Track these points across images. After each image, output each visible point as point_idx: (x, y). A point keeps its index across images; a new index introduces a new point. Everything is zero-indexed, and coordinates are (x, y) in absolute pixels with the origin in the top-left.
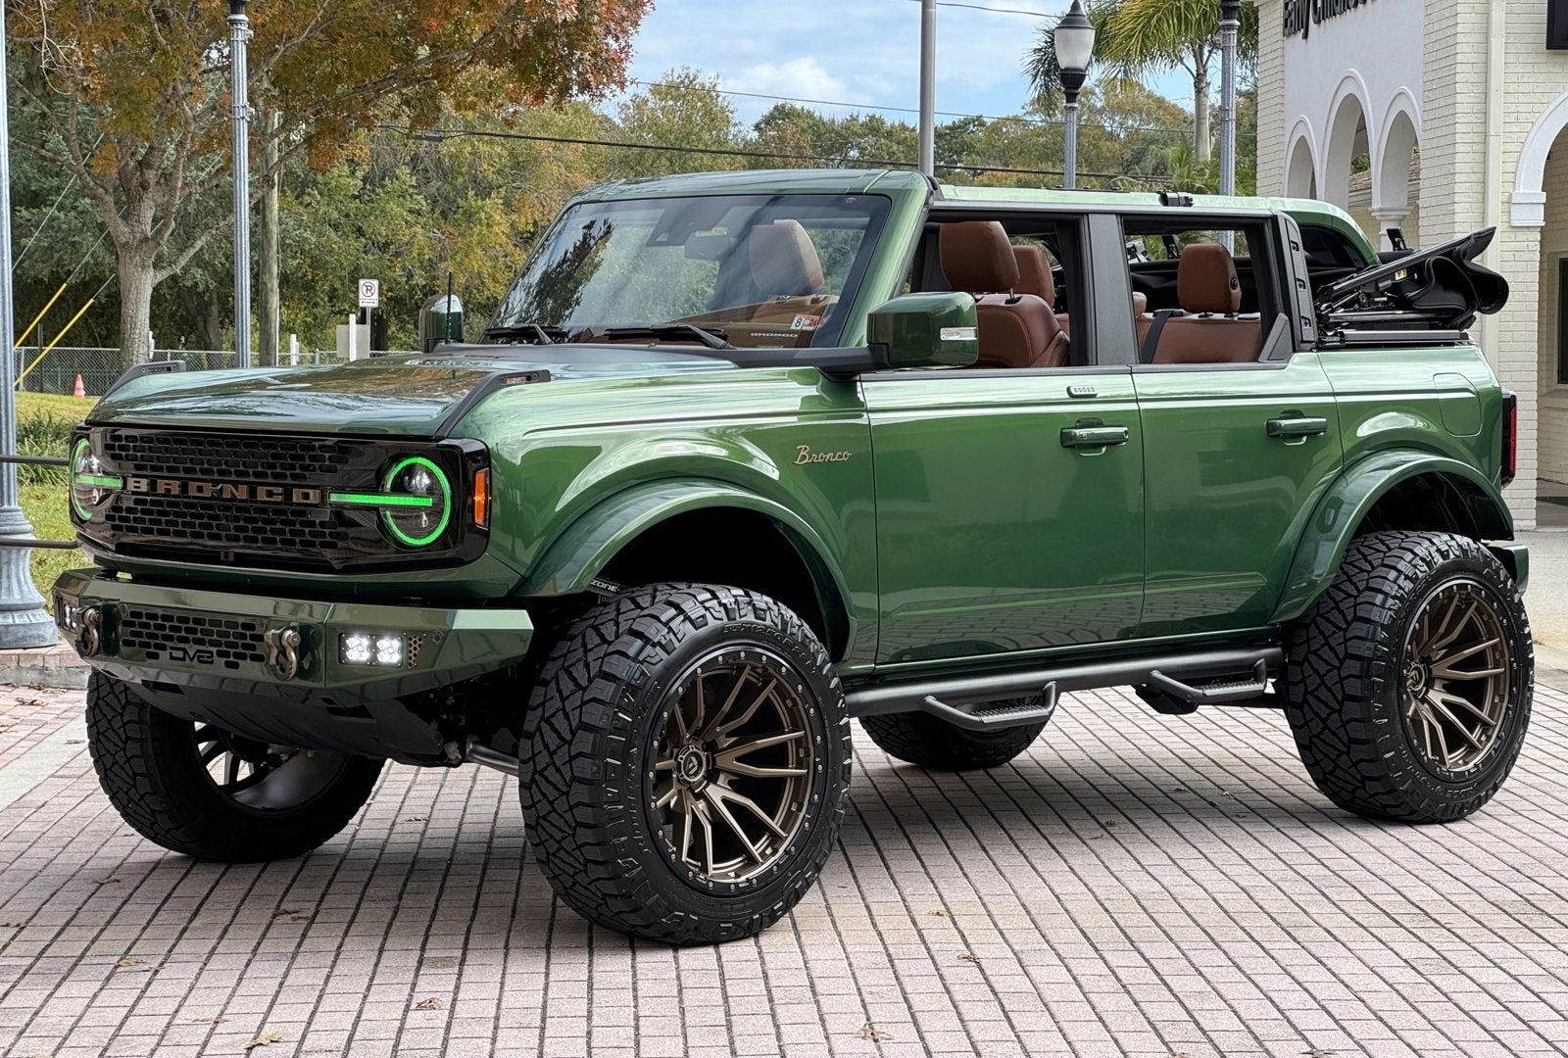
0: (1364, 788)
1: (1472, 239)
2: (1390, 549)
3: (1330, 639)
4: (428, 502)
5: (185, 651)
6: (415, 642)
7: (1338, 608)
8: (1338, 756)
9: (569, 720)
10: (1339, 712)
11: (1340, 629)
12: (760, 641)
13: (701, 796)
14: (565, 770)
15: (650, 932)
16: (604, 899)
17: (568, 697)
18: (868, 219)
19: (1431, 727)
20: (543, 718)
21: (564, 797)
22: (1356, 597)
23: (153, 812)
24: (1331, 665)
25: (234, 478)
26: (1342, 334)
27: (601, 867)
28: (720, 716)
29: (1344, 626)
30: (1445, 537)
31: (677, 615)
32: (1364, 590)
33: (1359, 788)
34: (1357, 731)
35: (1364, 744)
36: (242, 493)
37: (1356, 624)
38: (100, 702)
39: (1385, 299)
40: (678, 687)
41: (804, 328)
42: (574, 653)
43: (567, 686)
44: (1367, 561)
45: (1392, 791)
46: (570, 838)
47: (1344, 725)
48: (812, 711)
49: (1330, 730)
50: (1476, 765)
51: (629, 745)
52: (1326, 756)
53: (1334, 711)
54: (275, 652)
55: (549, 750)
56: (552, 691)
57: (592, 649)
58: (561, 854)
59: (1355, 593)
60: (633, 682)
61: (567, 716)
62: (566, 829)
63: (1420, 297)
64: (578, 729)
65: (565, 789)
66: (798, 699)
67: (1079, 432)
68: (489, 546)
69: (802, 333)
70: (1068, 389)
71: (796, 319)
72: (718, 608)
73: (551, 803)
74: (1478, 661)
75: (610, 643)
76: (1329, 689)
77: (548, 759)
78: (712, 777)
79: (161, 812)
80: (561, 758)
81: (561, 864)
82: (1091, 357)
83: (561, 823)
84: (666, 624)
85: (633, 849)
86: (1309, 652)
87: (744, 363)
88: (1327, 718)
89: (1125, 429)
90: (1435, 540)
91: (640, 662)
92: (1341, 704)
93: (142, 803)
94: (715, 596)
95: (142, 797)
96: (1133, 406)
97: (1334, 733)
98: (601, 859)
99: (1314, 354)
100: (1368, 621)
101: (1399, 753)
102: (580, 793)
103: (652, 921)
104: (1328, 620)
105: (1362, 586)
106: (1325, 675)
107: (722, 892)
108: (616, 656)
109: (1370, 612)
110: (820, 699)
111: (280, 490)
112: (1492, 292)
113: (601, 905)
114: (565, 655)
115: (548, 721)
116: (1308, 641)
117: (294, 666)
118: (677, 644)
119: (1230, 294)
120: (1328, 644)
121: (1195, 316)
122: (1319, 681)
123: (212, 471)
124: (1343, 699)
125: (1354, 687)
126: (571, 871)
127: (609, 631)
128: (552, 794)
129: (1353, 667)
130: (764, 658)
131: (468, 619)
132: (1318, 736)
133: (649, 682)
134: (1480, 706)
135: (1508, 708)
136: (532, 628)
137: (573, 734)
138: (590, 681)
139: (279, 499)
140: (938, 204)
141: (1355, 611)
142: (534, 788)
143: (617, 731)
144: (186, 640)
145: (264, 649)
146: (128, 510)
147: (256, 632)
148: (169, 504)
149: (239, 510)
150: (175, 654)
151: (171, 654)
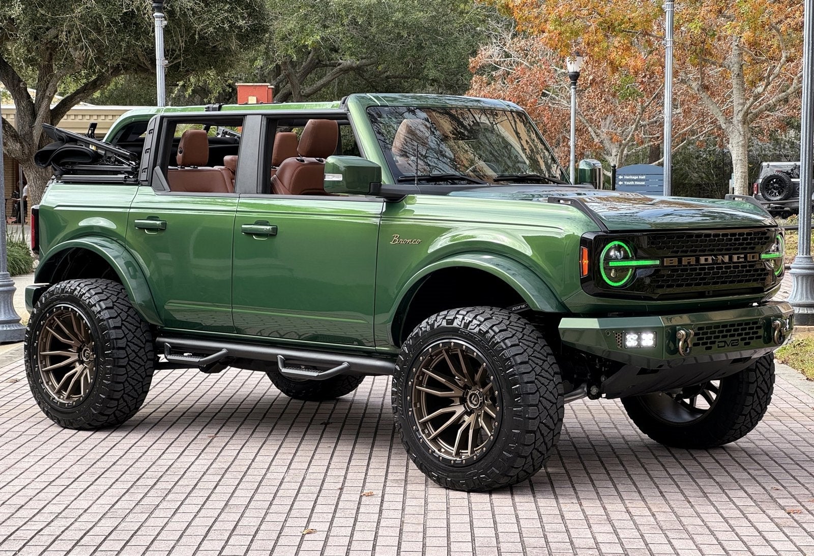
5: (725, 342)
25: (723, 252)
111: (741, 256)
123: (714, 250)
139: (743, 260)
144: (725, 336)
145: (761, 332)
146: (669, 276)
147: (758, 325)
148: (691, 269)
149: (726, 267)
150: (720, 345)
151: (718, 345)
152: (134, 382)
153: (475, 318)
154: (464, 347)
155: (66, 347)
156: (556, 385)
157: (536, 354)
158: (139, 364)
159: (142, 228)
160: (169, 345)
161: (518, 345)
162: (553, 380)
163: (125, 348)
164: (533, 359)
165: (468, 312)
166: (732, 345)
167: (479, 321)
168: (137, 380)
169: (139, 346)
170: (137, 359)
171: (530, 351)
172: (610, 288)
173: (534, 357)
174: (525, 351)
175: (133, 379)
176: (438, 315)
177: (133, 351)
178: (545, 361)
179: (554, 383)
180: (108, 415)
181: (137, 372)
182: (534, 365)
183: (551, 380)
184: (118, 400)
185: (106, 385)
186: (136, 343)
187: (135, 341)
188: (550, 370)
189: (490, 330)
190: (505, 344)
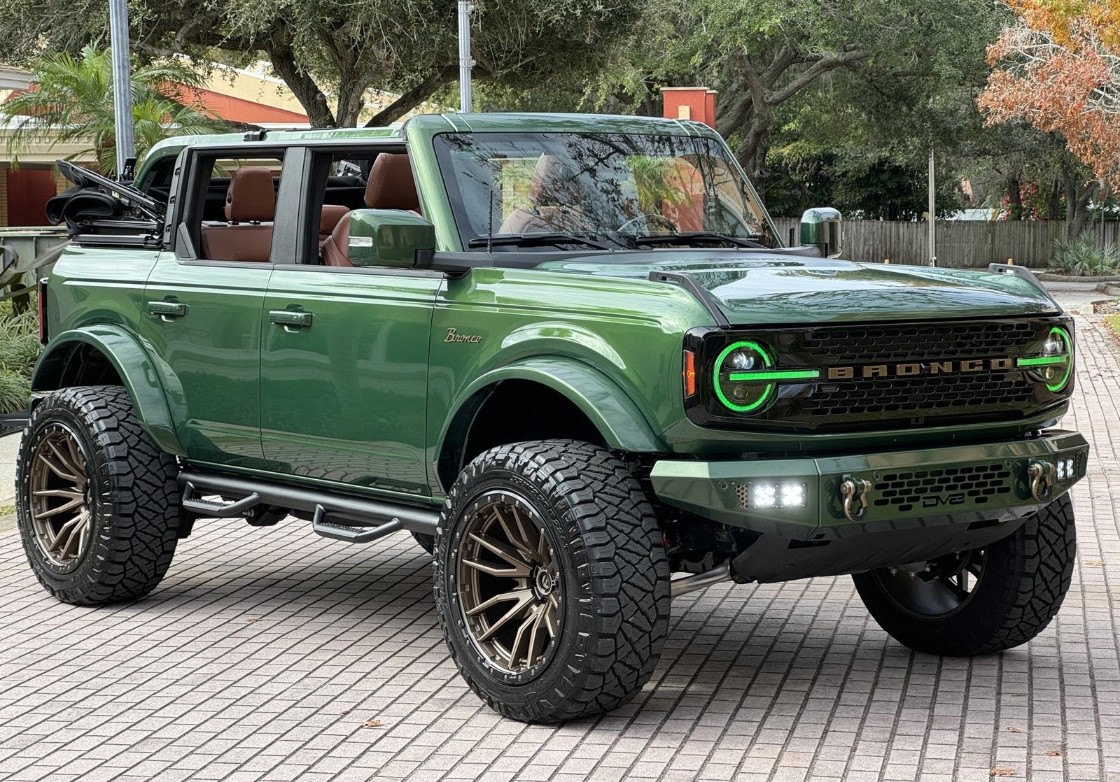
5: (938, 498)
25: (941, 356)
144: (940, 489)
145: (1010, 482)
146: (834, 395)
147: (1003, 470)
148: (878, 385)
149: (947, 381)
150: (928, 502)
151: (924, 503)
152: (147, 539)
153: (533, 458)
154: (517, 502)
155: (67, 485)
156: (653, 564)
157: (622, 516)
158: (154, 512)
159: (159, 312)
160: (191, 485)
161: (592, 501)
162: (649, 556)
163: (132, 487)
164: (615, 523)
165: (525, 450)
166: (951, 503)
167: (538, 463)
168: (152, 535)
169: (154, 486)
170: (151, 505)
171: (611, 511)
172: (730, 415)
173: (618, 520)
174: (602, 510)
175: (146, 533)
176: (489, 453)
177: (145, 492)
178: (636, 526)
179: (650, 560)
180: (114, 586)
181: (151, 524)
182: (614, 533)
183: (644, 556)
184: (124, 564)
185: (105, 542)
186: (149, 480)
187: (149, 477)
188: (643, 541)
189: (551, 479)
190: (571, 500)
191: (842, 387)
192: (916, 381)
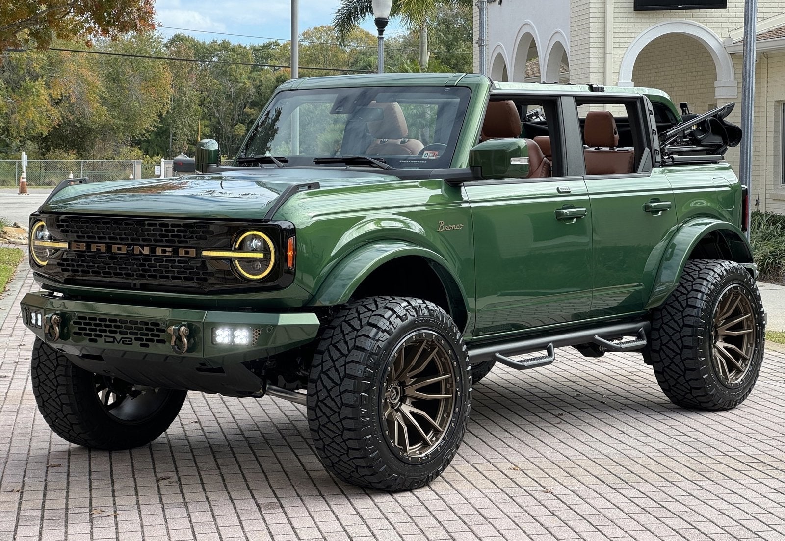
0: (691, 393)
1: (726, 109)
2: (701, 269)
3: (674, 317)
4: (261, 255)
5: (114, 338)
6: (256, 332)
7: (677, 300)
8: (678, 377)
9: (338, 373)
10: (680, 354)
11: (680, 311)
12: (432, 327)
13: (398, 410)
14: (338, 400)
15: (380, 486)
16: (356, 469)
17: (336, 360)
18: (459, 99)
19: (721, 361)
20: (322, 372)
21: (337, 414)
22: (687, 295)
23: (71, 424)
24: (675, 330)
25: (141, 242)
26: (672, 158)
27: (358, 452)
28: (410, 368)
29: (682, 310)
30: (727, 263)
31: (393, 314)
32: (691, 291)
33: (688, 393)
34: (689, 364)
35: (693, 371)
36: (146, 251)
37: (688, 309)
38: (40, 365)
39: (688, 139)
40: (394, 353)
41: (430, 158)
42: (337, 336)
43: (336, 354)
44: (690, 275)
45: (706, 395)
46: (340, 437)
47: (683, 361)
48: (455, 363)
49: (675, 364)
50: (742, 380)
51: (372, 385)
52: (671, 377)
53: (677, 354)
54: (174, 338)
55: (327, 389)
56: (326, 356)
57: (347, 334)
58: (334, 445)
59: (686, 293)
60: (374, 351)
61: (337, 370)
62: (337, 431)
63: (704, 138)
64: (344, 377)
65: (337, 410)
66: (448, 357)
67: (565, 211)
68: (295, 280)
69: (428, 160)
70: (558, 189)
71: (425, 153)
72: (412, 310)
73: (328, 418)
74: (739, 326)
75: (358, 331)
76: (675, 343)
77: (326, 394)
78: (403, 400)
79: (76, 424)
80: (334, 393)
81: (332, 450)
82: (565, 171)
83: (334, 428)
84: (388, 319)
85: (374, 441)
86: (663, 323)
87: (404, 177)
88: (673, 358)
89: (585, 209)
90: (723, 264)
91: (376, 340)
92: (681, 350)
93: (65, 419)
94: (410, 304)
95: (65, 416)
96: (587, 197)
97: (677, 365)
98: (358, 447)
99: (661, 169)
100: (695, 307)
101: (710, 375)
102: (346, 412)
103: (382, 479)
104: (672, 307)
105: (689, 289)
106: (672, 335)
107: (415, 463)
108: (362, 337)
109: (696, 302)
110: (458, 357)
111: (170, 249)
112: (734, 135)
113: (353, 472)
114: (331, 337)
115: (325, 373)
116: (662, 318)
117: (186, 346)
118: (393, 330)
119: (613, 137)
120: (673, 319)
121: (593, 149)
122: (669, 338)
123: (128, 239)
124: (682, 348)
125: (688, 341)
126: (338, 454)
127: (356, 323)
128: (329, 412)
129: (688, 331)
130: (434, 336)
131: (286, 319)
132: (668, 367)
133: (381, 351)
134: (741, 348)
135: (755, 350)
136: (319, 323)
137: (342, 380)
138: (349, 351)
139: (170, 254)
140: (494, 91)
141: (687, 302)
142: (318, 410)
143: (367, 378)
144: (115, 332)
145: (165, 336)
146: (73, 260)
147: (160, 327)
148: (99, 257)
149: (144, 260)
150: (108, 339)
151: (105, 339)
191: (78, 256)
192: (123, 257)
